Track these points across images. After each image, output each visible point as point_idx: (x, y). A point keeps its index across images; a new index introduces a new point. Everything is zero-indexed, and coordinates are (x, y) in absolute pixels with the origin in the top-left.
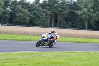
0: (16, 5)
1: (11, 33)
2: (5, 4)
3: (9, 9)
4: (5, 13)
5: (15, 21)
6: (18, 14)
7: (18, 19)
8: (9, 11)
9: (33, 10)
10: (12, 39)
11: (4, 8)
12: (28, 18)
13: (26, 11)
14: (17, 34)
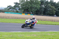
0: (47, 4)
1: (44, 20)
2: (41, 3)
3: (43, 6)
4: (41, 8)
5: (47, 13)
6: (49, 9)
7: (48, 12)
8: (43, 7)
9: (58, 7)
10: (45, 23)
11: (40, 5)
12: (55, 12)
13: (54, 7)
14: (48, 21)
